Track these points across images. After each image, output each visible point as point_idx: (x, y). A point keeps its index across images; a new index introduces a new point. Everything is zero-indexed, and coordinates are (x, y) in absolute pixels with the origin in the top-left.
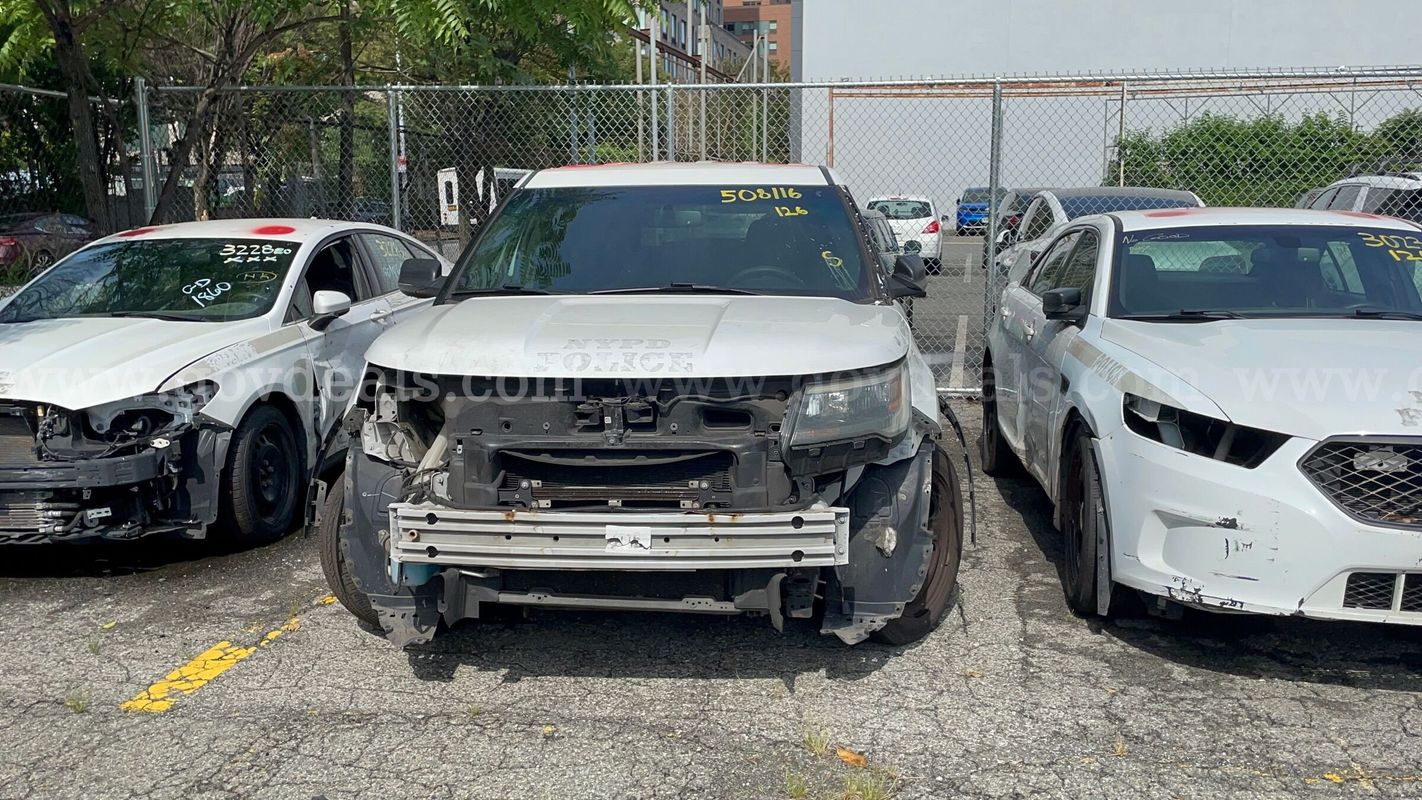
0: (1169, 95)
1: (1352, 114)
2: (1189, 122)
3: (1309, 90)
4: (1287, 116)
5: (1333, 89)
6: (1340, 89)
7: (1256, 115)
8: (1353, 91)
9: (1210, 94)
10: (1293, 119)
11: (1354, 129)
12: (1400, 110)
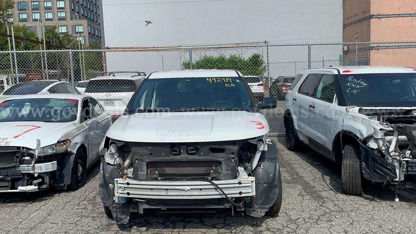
0: (196, 51)
1: (242, 55)
2: (202, 58)
3: (231, 49)
4: (226, 56)
5: (237, 48)
6: (238, 48)
7: (218, 56)
8: (242, 49)
9: (206, 50)
10: (228, 57)
11: (243, 59)
12: (253, 53)
